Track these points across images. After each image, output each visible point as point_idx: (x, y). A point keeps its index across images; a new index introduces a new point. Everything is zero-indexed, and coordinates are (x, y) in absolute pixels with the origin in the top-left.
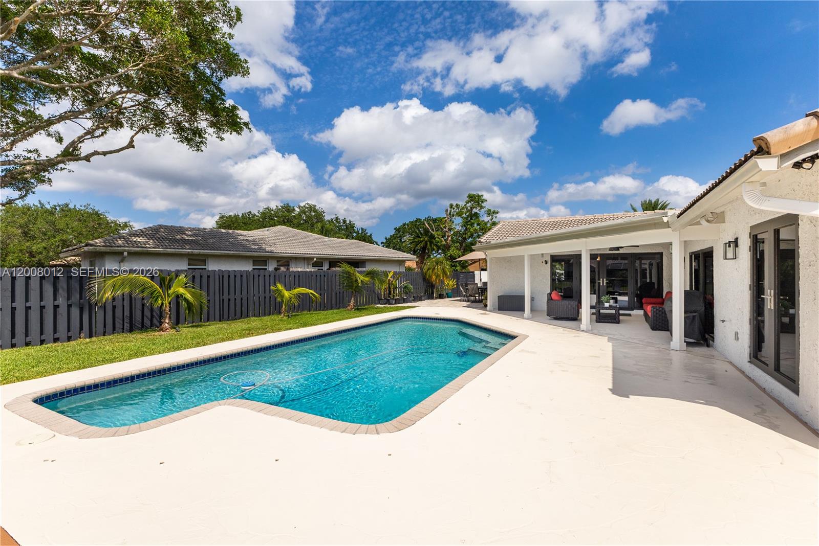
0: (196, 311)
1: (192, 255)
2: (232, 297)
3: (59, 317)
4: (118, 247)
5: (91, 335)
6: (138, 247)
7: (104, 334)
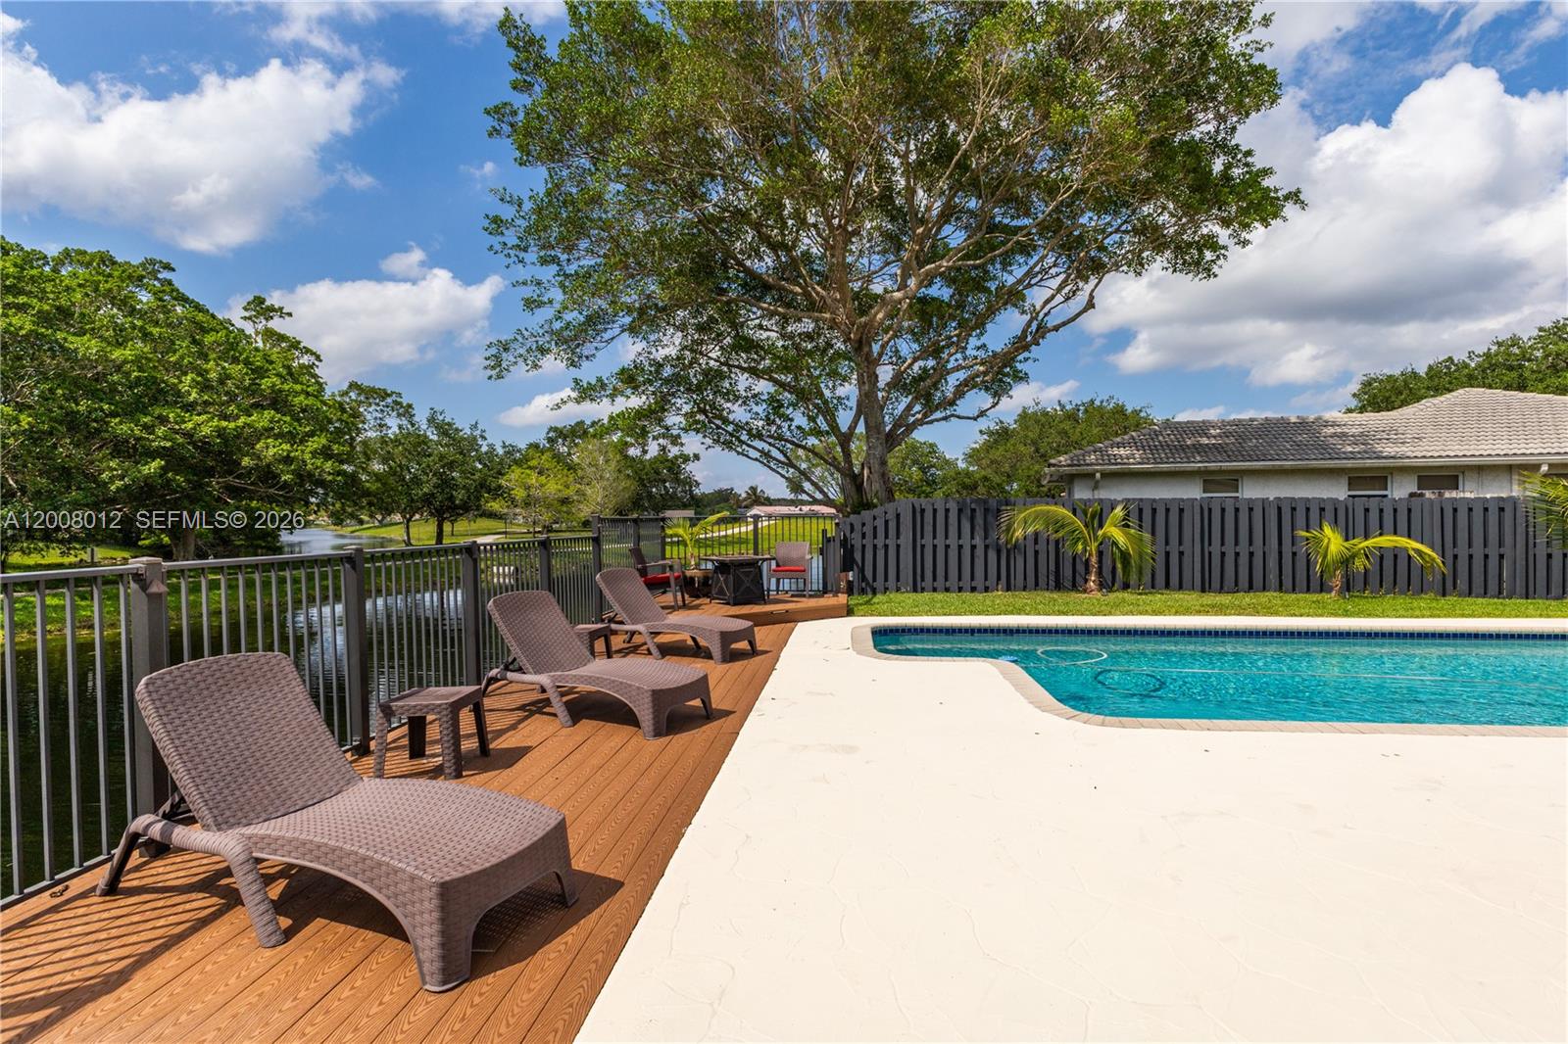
0: (1136, 564)
2: (1229, 549)
3: (976, 560)
4: (1088, 465)
5: (1008, 589)
6: (1116, 464)
7: (1024, 590)
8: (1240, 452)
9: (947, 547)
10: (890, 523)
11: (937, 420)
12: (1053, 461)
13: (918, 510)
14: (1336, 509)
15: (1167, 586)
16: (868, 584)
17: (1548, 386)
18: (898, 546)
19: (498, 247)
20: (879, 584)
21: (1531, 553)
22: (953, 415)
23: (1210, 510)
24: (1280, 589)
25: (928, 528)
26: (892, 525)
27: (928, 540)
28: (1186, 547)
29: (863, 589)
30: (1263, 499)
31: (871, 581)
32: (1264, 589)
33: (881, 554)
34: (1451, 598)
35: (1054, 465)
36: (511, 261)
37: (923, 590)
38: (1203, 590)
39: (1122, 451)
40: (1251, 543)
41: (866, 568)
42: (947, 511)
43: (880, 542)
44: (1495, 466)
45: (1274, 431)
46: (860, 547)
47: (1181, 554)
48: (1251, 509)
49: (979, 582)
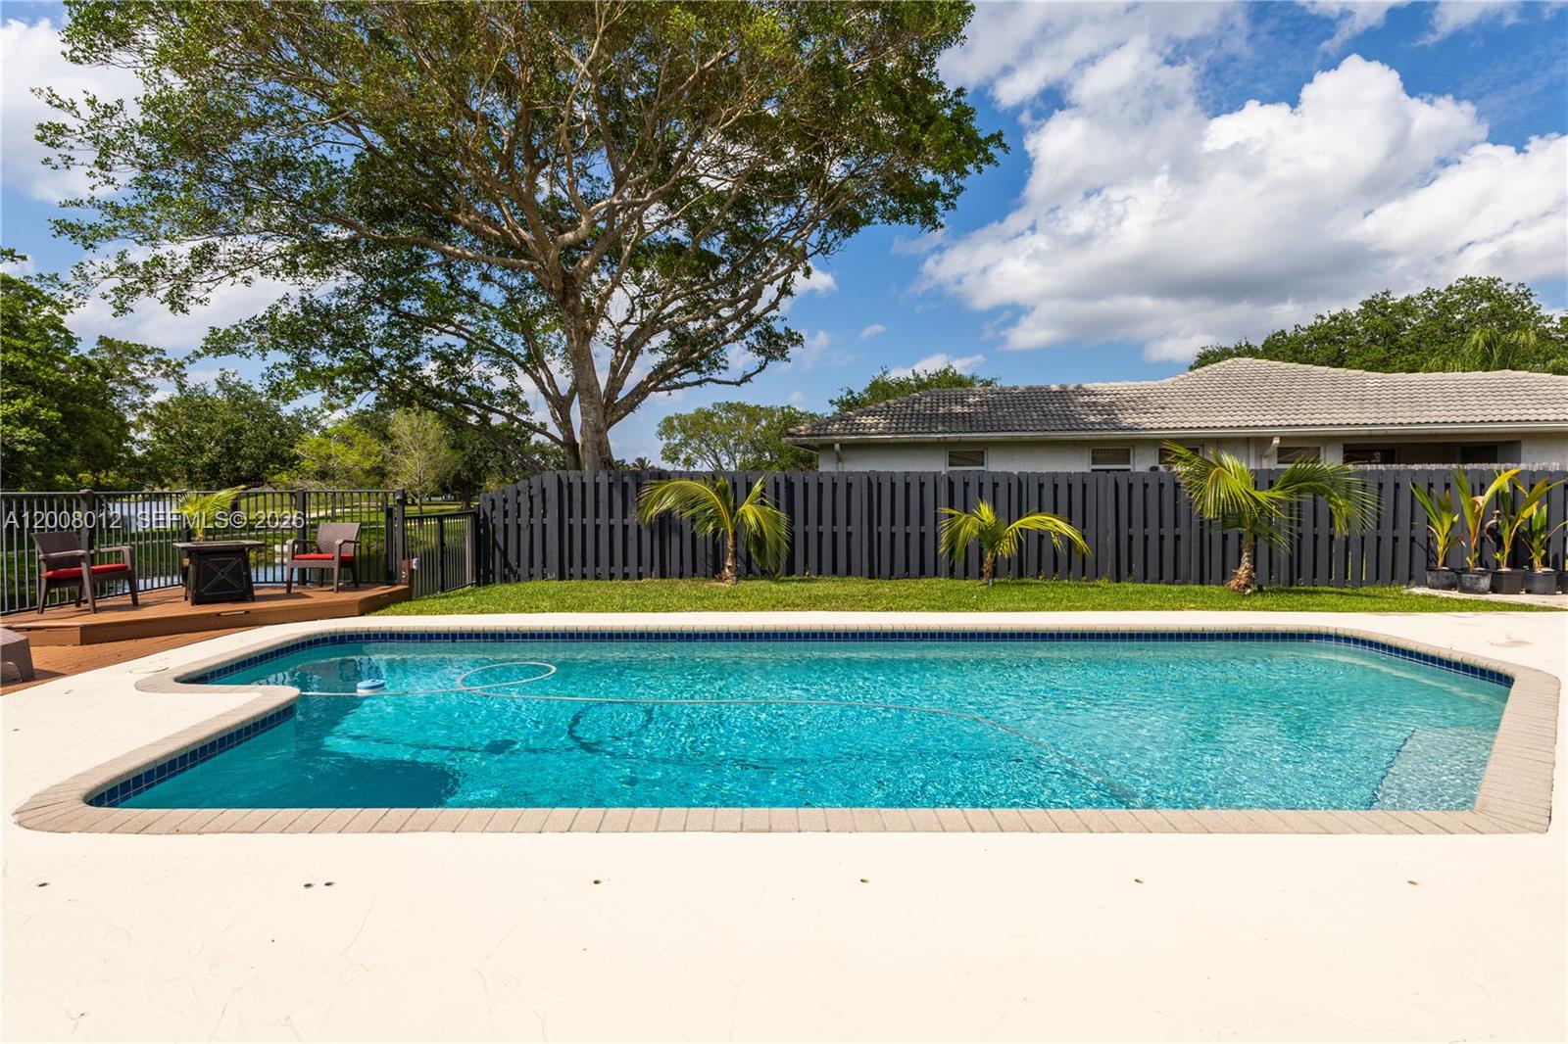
0: (771, 550)
1: (959, 443)
2: (899, 530)
3: (630, 543)
4: (827, 435)
5: (663, 575)
6: (857, 434)
7: (681, 578)
8: (984, 421)
9: (597, 527)
10: (535, 500)
11: (689, 385)
12: (791, 430)
13: (565, 483)
14: (1010, 485)
15: (835, 572)
16: (511, 570)
17: (1365, 361)
18: (544, 526)
19: (57, 161)
20: (523, 570)
21: (1206, 534)
22: (708, 380)
23: (879, 484)
24: (951, 574)
25: (577, 505)
26: (537, 500)
27: (576, 521)
28: (854, 528)
29: (505, 576)
30: (935, 473)
31: (515, 568)
32: (936, 574)
33: (525, 535)
34: (1126, 584)
35: (792, 435)
36: (95, 181)
37: (571, 577)
38: (871, 577)
39: (870, 420)
40: (922, 523)
41: (509, 552)
42: (597, 485)
43: (524, 521)
44: (1224, 438)
45: (1034, 400)
46: (502, 527)
47: (849, 535)
48: (922, 485)
49: (632, 568)
